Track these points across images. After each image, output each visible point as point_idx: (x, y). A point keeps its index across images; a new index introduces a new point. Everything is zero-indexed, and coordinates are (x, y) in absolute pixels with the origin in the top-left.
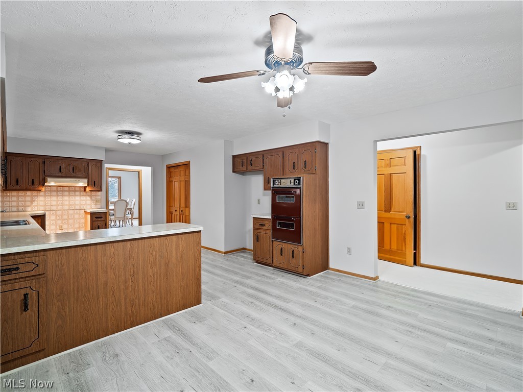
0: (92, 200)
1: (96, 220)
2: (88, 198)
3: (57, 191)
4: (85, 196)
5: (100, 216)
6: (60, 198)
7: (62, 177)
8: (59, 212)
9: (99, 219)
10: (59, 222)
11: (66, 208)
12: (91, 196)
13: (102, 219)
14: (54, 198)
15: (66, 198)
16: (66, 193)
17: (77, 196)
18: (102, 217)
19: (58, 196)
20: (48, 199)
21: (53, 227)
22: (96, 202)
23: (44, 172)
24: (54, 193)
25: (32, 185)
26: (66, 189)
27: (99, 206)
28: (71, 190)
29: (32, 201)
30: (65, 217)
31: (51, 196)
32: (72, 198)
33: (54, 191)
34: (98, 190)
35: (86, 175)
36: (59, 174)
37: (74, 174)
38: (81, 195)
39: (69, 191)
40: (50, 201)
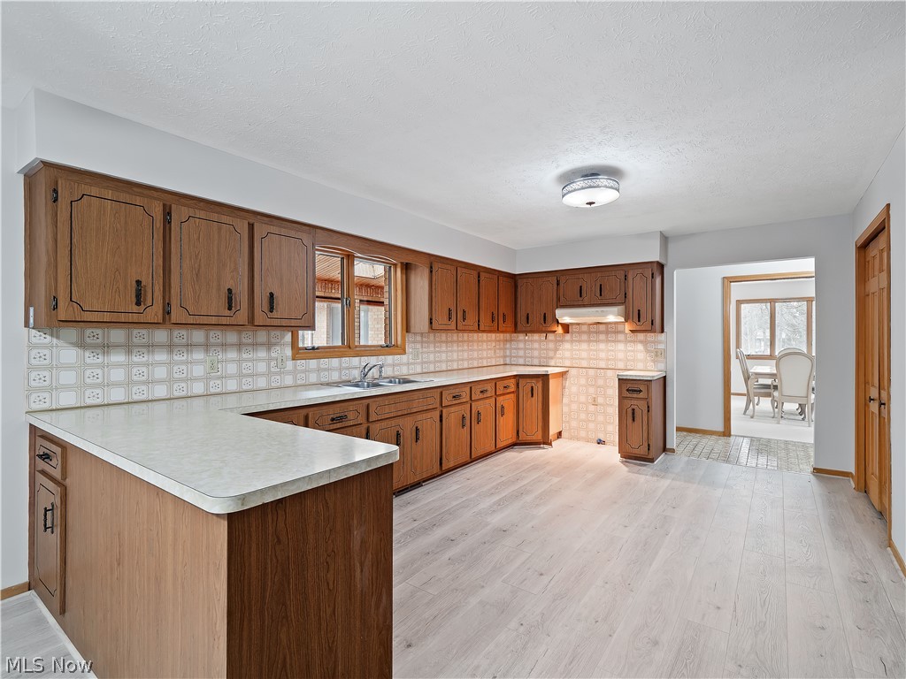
0: (647, 351)
1: (629, 395)
2: (640, 347)
3: (589, 333)
5: (635, 387)
6: (593, 346)
7: (584, 306)
8: (591, 372)
9: (635, 396)
10: (592, 390)
11: (602, 364)
12: (644, 343)
13: (642, 395)
14: (584, 346)
15: (602, 346)
16: (602, 337)
18: (640, 391)
19: (589, 341)
20: (576, 346)
21: (583, 399)
22: (656, 356)
23: (558, 299)
24: (585, 337)
25: (544, 323)
26: (602, 328)
27: (662, 366)
28: (609, 330)
29: (556, 350)
30: (601, 382)
31: (580, 341)
32: (611, 346)
33: (584, 332)
34: (652, 330)
35: (622, 299)
36: (579, 301)
37: (602, 301)
38: (626, 341)
39: (607, 333)
40: (579, 350)
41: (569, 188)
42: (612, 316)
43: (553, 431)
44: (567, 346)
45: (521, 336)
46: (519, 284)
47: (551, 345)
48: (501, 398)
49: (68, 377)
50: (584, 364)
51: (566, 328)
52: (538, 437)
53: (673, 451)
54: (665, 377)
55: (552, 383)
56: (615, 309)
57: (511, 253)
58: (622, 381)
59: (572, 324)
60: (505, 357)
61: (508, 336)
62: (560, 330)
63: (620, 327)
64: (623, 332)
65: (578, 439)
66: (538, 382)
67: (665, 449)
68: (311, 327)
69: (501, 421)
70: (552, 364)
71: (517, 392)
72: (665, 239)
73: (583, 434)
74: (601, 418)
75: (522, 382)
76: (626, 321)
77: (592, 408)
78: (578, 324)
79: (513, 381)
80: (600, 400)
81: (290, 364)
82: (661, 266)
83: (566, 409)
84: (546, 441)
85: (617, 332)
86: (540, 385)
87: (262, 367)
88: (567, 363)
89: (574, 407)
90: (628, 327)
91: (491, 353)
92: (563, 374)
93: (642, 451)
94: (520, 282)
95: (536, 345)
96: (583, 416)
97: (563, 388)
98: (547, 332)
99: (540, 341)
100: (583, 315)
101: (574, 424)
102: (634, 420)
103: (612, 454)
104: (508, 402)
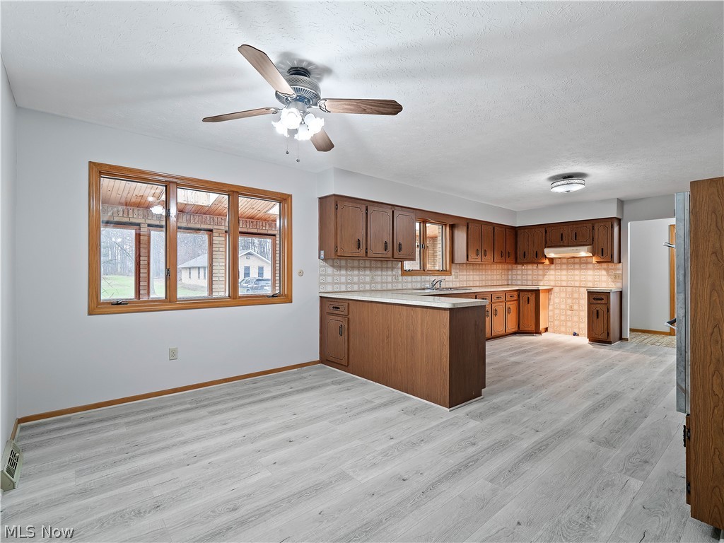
0: (608, 275)
1: (596, 301)
2: (604, 272)
3: (568, 264)
4: (600, 269)
5: (599, 297)
6: (571, 272)
7: (564, 246)
8: (569, 289)
9: (600, 302)
10: (569, 301)
11: (577, 284)
12: (607, 270)
13: (603, 302)
14: (564, 272)
15: (577, 272)
16: (577, 266)
17: (590, 269)
18: (602, 299)
19: (567, 269)
20: (558, 273)
21: (563, 306)
22: (615, 278)
23: (546, 242)
24: (564, 267)
25: (536, 258)
26: (577, 260)
27: (619, 285)
28: (582, 262)
29: (544, 275)
30: (576, 296)
31: (561, 269)
32: (583, 272)
33: (564, 264)
34: (612, 261)
35: (591, 242)
36: (561, 243)
37: (576, 242)
38: (594, 269)
39: (580, 263)
40: (561, 275)
41: (555, 184)
42: (583, 252)
43: (542, 327)
44: (552, 272)
45: (519, 267)
46: (519, 233)
47: (541, 272)
48: (509, 303)
49: (329, 279)
50: (564, 284)
51: (552, 261)
52: (533, 328)
53: (627, 339)
54: (621, 292)
55: (542, 296)
56: (586, 248)
57: (513, 214)
58: (590, 293)
59: (556, 258)
60: (508, 280)
61: (510, 267)
62: (547, 262)
63: (589, 260)
64: (591, 263)
65: (560, 333)
66: (532, 294)
67: (621, 338)
68: (413, 259)
69: (509, 316)
70: (542, 284)
71: (518, 300)
72: (621, 203)
73: (563, 329)
74: (576, 319)
75: (521, 294)
76: (593, 255)
77: (569, 312)
78: (560, 258)
79: (516, 293)
80: (575, 307)
81: (400, 278)
82: (619, 220)
83: (551, 313)
84: (538, 332)
85: (587, 263)
86: (533, 296)
87: (390, 279)
88: (552, 284)
89: (557, 312)
90: (594, 260)
91: (499, 277)
92: (549, 291)
93: (604, 336)
94: (519, 232)
95: (530, 272)
96: (563, 318)
97: (549, 299)
98: (538, 263)
99: (533, 269)
100: (564, 252)
101: (557, 323)
102: (598, 317)
103: (583, 340)
104: (512, 306)
